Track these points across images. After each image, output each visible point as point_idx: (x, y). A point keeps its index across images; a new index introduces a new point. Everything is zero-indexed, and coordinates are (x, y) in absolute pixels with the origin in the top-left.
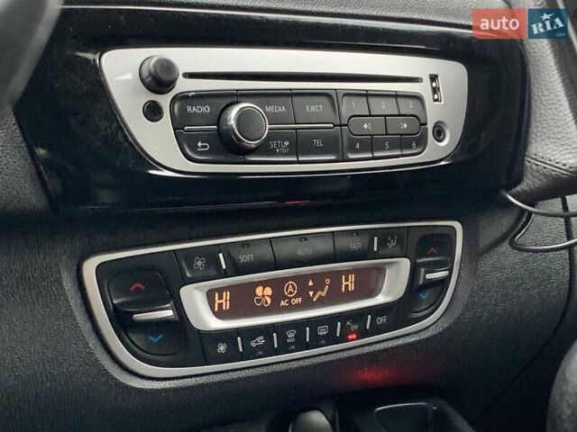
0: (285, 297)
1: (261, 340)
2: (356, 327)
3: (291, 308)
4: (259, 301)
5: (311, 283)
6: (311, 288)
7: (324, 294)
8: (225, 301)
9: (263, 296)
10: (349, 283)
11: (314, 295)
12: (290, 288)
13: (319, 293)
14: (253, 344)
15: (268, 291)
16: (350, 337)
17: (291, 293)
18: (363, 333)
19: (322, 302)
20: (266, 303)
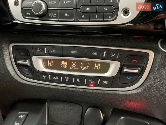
0: (72, 67)
1: (57, 78)
2: (93, 82)
3: (73, 71)
4: (62, 66)
5: (82, 64)
6: (82, 65)
7: (87, 68)
8: (51, 63)
9: (64, 65)
10: (98, 67)
11: (83, 68)
12: (74, 64)
13: (85, 68)
14: (54, 78)
15: (66, 63)
16: (91, 85)
17: (74, 65)
18: (96, 85)
19: (85, 71)
20: (65, 67)
